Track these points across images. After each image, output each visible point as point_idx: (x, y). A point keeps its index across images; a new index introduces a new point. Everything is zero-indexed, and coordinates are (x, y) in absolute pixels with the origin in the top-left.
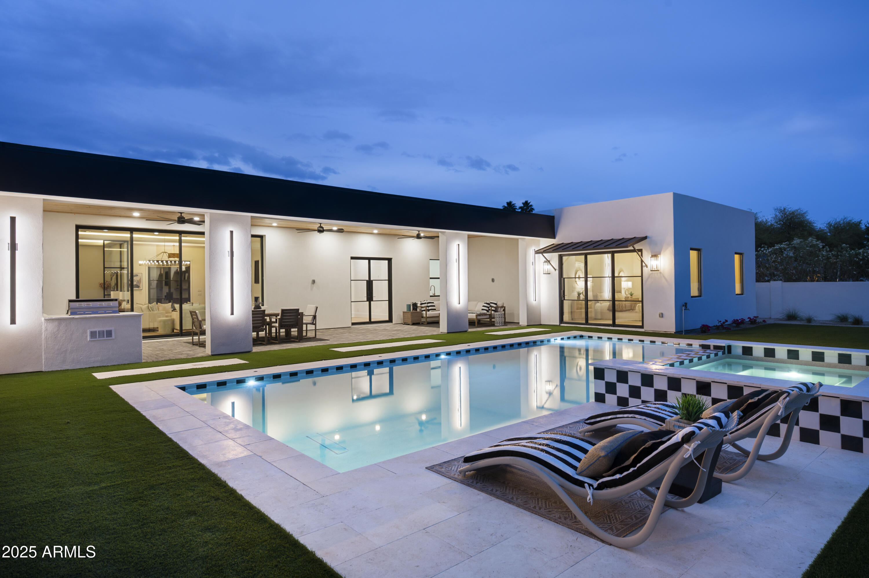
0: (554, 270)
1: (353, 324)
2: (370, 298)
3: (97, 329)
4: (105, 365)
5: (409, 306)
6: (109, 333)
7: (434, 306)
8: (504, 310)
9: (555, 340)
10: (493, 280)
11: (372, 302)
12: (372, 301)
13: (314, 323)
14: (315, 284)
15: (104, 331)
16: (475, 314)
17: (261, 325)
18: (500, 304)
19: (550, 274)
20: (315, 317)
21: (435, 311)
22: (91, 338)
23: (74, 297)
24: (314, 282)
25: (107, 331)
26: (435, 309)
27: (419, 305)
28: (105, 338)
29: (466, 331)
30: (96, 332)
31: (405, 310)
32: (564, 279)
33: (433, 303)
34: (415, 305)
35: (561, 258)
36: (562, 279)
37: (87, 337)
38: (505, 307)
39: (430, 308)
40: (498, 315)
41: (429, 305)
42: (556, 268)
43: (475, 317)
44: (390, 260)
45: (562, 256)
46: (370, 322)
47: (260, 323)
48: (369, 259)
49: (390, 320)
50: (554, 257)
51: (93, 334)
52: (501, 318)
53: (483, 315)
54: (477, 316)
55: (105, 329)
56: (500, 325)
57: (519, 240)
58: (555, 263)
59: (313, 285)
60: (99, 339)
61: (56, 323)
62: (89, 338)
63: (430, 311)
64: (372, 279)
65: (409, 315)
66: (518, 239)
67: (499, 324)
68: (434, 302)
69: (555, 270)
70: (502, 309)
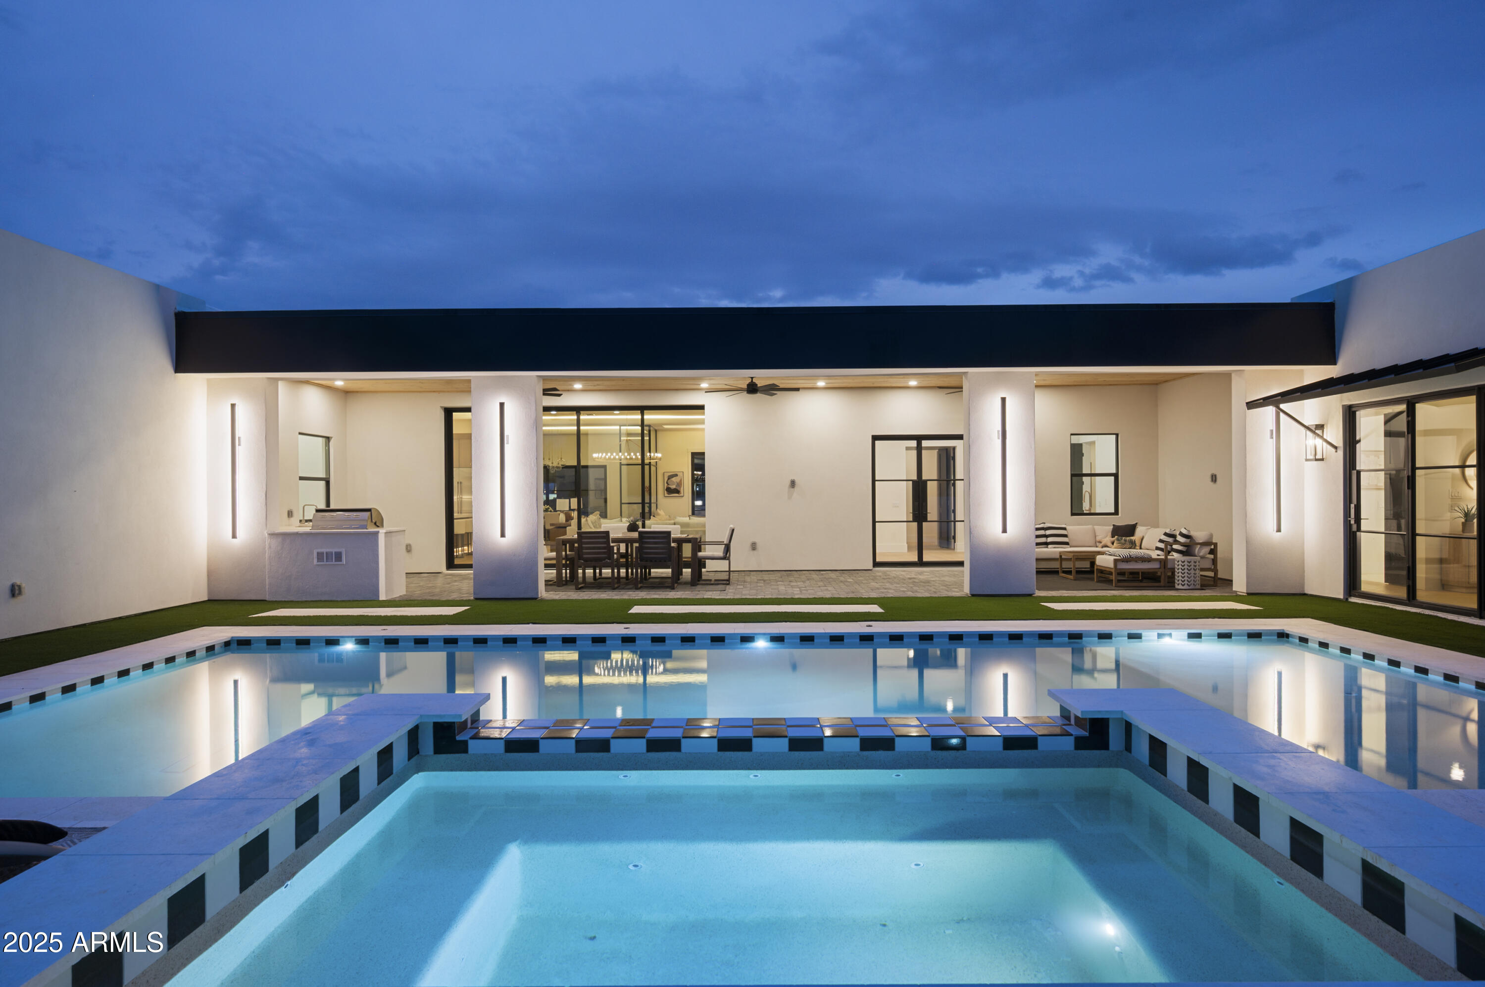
0: (1334, 450)
1: (878, 565)
2: (920, 514)
3: (324, 550)
4: (334, 599)
6: (338, 556)
7: (1065, 536)
8: (1213, 552)
9: (1160, 636)
10: (1214, 478)
11: (924, 524)
12: (926, 521)
14: (796, 488)
15: (332, 553)
16: (1112, 558)
17: (606, 556)
18: (1200, 535)
19: (1322, 460)
21: (1068, 546)
22: (318, 562)
23: (322, 506)
24: (793, 484)
25: (335, 553)
26: (1067, 543)
28: (334, 563)
29: (1030, 595)
30: (323, 553)
32: (1359, 473)
33: (1065, 529)
35: (1350, 416)
36: (1354, 473)
37: (313, 559)
38: (1216, 545)
39: (1050, 540)
40: (1186, 563)
41: (1048, 532)
42: (1335, 444)
43: (1112, 565)
45: (1354, 409)
46: (920, 563)
47: (604, 553)
48: (918, 438)
50: (1333, 414)
51: (320, 556)
52: (1195, 570)
53: (1136, 561)
54: (1116, 561)
55: (334, 550)
56: (1186, 587)
57: (1233, 375)
58: (1336, 432)
59: (792, 489)
60: (328, 563)
61: (280, 539)
62: (315, 560)
63: (1050, 546)
64: (924, 478)
66: (1228, 375)
67: (1183, 585)
68: (1068, 528)
69: (1336, 448)
70: (1206, 550)
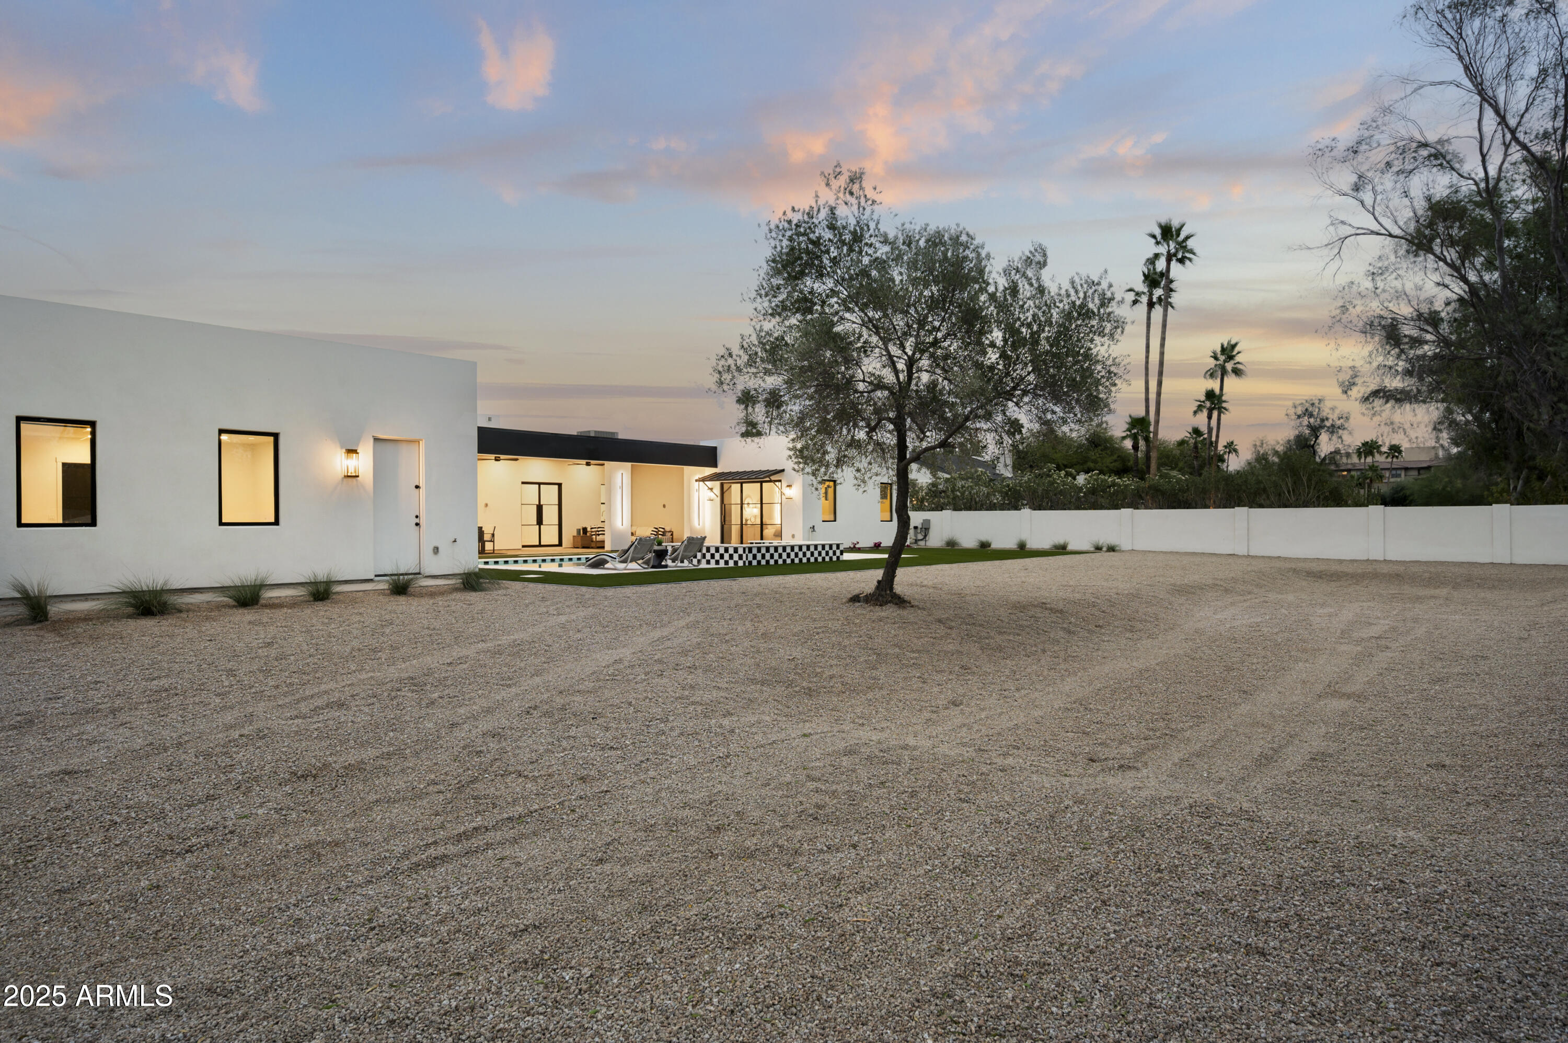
0: (715, 497)
1: (523, 546)
2: (540, 522)
5: (579, 531)
7: (601, 530)
10: (664, 506)
11: (542, 526)
12: (542, 524)
13: (492, 541)
14: (487, 508)
19: (712, 500)
20: (493, 535)
24: (486, 505)
26: (602, 534)
27: (589, 529)
31: (575, 534)
32: (725, 505)
34: (585, 530)
35: (722, 486)
36: (723, 505)
39: (598, 532)
41: (597, 530)
42: (717, 495)
44: (560, 485)
45: (725, 484)
46: (540, 545)
48: (539, 484)
49: (560, 544)
50: (716, 485)
57: (684, 469)
58: (717, 491)
63: (598, 535)
64: (542, 504)
65: (579, 539)
68: (602, 527)
70: (670, 534)
